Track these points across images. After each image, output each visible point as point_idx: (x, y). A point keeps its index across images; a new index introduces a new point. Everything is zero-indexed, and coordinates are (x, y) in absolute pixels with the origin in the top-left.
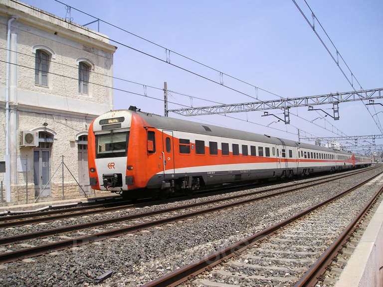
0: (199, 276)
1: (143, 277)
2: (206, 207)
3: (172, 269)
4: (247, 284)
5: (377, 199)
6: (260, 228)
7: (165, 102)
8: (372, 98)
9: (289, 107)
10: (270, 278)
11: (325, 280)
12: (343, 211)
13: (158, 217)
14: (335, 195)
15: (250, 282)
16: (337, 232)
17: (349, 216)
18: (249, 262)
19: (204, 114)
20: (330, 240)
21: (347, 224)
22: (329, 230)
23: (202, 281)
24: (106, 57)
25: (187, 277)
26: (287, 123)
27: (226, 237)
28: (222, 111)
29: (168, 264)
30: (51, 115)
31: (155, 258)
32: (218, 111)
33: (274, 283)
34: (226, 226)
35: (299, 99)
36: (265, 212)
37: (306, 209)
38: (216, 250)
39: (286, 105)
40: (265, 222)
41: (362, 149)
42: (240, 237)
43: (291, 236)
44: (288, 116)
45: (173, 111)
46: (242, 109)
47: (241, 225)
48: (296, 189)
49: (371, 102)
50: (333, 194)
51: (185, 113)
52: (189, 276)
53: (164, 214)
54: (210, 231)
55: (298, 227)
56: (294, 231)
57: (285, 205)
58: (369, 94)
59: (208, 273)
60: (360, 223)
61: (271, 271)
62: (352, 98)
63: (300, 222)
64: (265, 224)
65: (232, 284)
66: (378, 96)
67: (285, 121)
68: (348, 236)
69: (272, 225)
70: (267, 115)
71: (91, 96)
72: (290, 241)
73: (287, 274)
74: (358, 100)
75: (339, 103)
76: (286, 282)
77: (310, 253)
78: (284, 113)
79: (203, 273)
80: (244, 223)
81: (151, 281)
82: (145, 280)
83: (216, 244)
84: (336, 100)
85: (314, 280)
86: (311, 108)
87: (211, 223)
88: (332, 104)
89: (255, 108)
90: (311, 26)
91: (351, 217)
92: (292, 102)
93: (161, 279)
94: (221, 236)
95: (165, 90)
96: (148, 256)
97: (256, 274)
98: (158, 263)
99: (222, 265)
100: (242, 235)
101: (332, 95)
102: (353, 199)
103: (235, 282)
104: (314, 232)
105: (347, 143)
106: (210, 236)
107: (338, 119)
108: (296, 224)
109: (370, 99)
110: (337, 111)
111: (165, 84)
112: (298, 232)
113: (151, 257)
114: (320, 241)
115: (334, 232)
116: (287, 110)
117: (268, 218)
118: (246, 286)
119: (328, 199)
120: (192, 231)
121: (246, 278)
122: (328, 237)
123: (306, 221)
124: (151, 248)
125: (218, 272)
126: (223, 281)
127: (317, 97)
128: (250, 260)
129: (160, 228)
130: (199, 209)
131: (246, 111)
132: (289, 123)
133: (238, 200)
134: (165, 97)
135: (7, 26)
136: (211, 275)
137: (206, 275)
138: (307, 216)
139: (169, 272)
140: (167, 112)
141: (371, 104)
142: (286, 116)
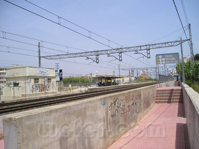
7: (39, 52)
8: (137, 50)
9: (98, 55)
26: (98, 63)
35: (103, 51)
45: (43, 57)
51: (49, 58)
58: (135, 48)
62: (128, 50)
66: (140, 49)
74: (131, 51)
75: (122, 53)
78: (96, 58)
84: (120, 51)
86: (109, 55)
88: (118, 53)
89: (82, 55)
92: (100, 52)
95: (39, 46)
101: (118, 49)
107: (121, 60)
110: (121, 57)
111: (39, 43)
127: (112, 50)
131: (78, 57)
140: (40, 57)
141: (136, 53)
142: (97, 59)
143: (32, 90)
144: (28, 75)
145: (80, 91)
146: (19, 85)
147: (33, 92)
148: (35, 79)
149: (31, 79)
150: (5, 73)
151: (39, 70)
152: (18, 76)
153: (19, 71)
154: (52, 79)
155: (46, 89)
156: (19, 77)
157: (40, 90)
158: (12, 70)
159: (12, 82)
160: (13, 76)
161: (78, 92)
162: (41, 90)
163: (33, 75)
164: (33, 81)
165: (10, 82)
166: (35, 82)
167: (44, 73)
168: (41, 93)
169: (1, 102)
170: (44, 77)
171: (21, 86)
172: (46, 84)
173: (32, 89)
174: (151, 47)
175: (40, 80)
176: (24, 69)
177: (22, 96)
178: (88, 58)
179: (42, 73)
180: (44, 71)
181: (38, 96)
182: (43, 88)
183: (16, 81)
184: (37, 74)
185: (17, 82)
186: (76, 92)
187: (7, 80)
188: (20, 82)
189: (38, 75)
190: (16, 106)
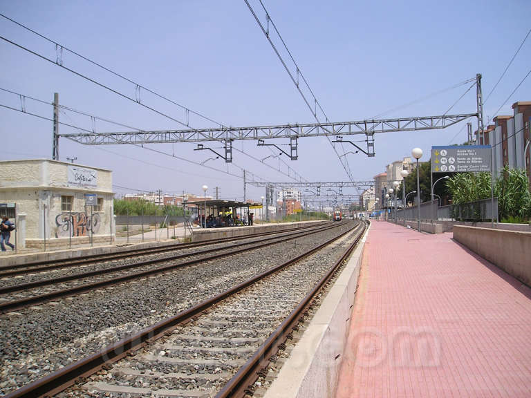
0: (93, 378)
1: (5, 383)
2: (109, 277)
3: (52, 369)
4: (162, 386)
5: (341, 265)
6: (184, 307)
7: (55, 122)
8: (340, 134)
9: (232, 140)
10: (194, 376)
11: (268, 375)
12: (297, 282)
13: (37, 292)
14: (289, 260)
15: (166, 382)
16: (288, 309)
17: (304, 289)
18: (166, 355)
19: (112, 143)
20: (278, 321)
21: (301, 299)
22: (277, 308)
23: (97, 384)
25: (74, 380)
26: (229, 161)
27: (137, 319)
28: (138, 139)
29: (47, 361)
31: (27, 353)
32: (133, 139)
33: (199, 383)
34: (137, 304)
35: (246, 129)
36: (192, 283)
37: (249, 279)
38: (120, 338)
39: (229, 136)
40: (192, 298)
41: (326, 200)
42: (155, 321)
43: (226, 316)
44: (230, 151)
45: (67, 136)
46: (168, 139)
47: (158, 302)
48: (238, 252)
49: (338, 139)
50: (285, 259)
51: (84, 140)
52: (77, 379)
53: (45, 288)
54: (113, 312)
55: (236, 303)
56: (230, 309)
57: (221, 273)
58: (336, 128)
59: (106, 372)
60: (317, 298)
61: (196, 367)
62: (314, 132)
63: (240, 297)
64: (191, 301)
65: (140, 387)
66: (348, 131)
67: (226, 159)
68: (301, 315)
69: (201, 302)
70: (202, 149)
72: (224, 323)
73: (218, 369)
74: (322, 135)
75: (298, 137)
76: (215, 381)
77: (251, 339)
78: (225, 148)
79: (99, 373)
80: (162, 299)
81: (18, 388)
82: (8, 389)
83: (120, 329)
84: (294, 133)
85: (254, 376)
86: (262, 143)
87: (115, 299)
88: (289, 139)
89: (186, 138)
90: (264, 31)
91: (307, 289)
92: (236, 133)
93: (34, 384)
94: (129, 318)
95: (55, 105)
96: (16, 351)
97: (175, 372)
98: (31, 360)
99: (127, 360)
100: (159, 316)
101: (289, 127)
102: (310, 266)
103: (145, 384)
104: (257, 311)
105: (307, 191)
106: (113, 318)
107: (295, 158)
108: (234, 299)
109: (338, 134)
110: (295, 149)
111: (56, 96)
112: (236, 310)
113: (21, 352)
114: (265, 322)
115: (284, 309)
116: (229, 144)
117: (196, 291)
118: (160, 388)
119: (279, 266)
120: (87, 312)
121: (161, 377)
122: (276, 316)
123: (248, 296)
124: (22, 339)
125: (121, 370)
126: (128, 383)
127: (270, 128)
128: (168, 351)
129: (38, 308)
130: (100, 279)
131: (173, 141)
132: (231, 161)
133: (156, 267)
134: (55, 114)
136: (110, 376)
137: (103, 375)
138: (249, 288)
139: (47, 374)
140: (56, 137)
141: (338, 141)
142: (227, 151)
143: (56, 230)
144: (45, 185)
145: (173, 238)
147: (57, 237)
148: (64, 198)
149: (53, 197)
151: (75, 172)
152: (13, 187)
153: (19, 173)
154: (105, 201)
155: (90, 228)
156: (15, 191)
157: (76, 231)
161: (168, 240)
162: (78, 229)
163: (58, 185)
164: (58, 202)
166: (64, 207)
167: (85, 182)
168: (76, 240)
170: (86, 194)
171: (24, 216)
172: (89, 215)
173: (55, 225)
174: (379, 127)
175: (76, 202)
176: (36, 165)
177: (27, 247)
178: (200, 147)
179: (83, 182)
180: (87, 175)
181: (74, 246)
182: (83, 225)
183: (7, 202)
184: (70, 185)
185: (10, 204)
186: (163, 241)
188: (19, 203)
189: (72, 187)
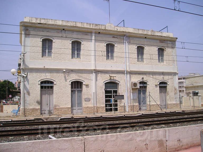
24: (172, 43)
30: (145, 74)
71: (165, 63)
135: (124, 39)
146: (198, 95)
150: (183, 82)
153: (199, 80)
156: (198, 86)
158: (190, 79)
159: (191, 91)
160: (192, 86)
165: (190, 91)
169: (181, 111)
177: (201, 106)
183: (195, 91)
185: (197, 91)
187: (186, 89)
188: (199, 91)
190: (196, 116)
